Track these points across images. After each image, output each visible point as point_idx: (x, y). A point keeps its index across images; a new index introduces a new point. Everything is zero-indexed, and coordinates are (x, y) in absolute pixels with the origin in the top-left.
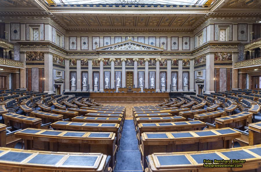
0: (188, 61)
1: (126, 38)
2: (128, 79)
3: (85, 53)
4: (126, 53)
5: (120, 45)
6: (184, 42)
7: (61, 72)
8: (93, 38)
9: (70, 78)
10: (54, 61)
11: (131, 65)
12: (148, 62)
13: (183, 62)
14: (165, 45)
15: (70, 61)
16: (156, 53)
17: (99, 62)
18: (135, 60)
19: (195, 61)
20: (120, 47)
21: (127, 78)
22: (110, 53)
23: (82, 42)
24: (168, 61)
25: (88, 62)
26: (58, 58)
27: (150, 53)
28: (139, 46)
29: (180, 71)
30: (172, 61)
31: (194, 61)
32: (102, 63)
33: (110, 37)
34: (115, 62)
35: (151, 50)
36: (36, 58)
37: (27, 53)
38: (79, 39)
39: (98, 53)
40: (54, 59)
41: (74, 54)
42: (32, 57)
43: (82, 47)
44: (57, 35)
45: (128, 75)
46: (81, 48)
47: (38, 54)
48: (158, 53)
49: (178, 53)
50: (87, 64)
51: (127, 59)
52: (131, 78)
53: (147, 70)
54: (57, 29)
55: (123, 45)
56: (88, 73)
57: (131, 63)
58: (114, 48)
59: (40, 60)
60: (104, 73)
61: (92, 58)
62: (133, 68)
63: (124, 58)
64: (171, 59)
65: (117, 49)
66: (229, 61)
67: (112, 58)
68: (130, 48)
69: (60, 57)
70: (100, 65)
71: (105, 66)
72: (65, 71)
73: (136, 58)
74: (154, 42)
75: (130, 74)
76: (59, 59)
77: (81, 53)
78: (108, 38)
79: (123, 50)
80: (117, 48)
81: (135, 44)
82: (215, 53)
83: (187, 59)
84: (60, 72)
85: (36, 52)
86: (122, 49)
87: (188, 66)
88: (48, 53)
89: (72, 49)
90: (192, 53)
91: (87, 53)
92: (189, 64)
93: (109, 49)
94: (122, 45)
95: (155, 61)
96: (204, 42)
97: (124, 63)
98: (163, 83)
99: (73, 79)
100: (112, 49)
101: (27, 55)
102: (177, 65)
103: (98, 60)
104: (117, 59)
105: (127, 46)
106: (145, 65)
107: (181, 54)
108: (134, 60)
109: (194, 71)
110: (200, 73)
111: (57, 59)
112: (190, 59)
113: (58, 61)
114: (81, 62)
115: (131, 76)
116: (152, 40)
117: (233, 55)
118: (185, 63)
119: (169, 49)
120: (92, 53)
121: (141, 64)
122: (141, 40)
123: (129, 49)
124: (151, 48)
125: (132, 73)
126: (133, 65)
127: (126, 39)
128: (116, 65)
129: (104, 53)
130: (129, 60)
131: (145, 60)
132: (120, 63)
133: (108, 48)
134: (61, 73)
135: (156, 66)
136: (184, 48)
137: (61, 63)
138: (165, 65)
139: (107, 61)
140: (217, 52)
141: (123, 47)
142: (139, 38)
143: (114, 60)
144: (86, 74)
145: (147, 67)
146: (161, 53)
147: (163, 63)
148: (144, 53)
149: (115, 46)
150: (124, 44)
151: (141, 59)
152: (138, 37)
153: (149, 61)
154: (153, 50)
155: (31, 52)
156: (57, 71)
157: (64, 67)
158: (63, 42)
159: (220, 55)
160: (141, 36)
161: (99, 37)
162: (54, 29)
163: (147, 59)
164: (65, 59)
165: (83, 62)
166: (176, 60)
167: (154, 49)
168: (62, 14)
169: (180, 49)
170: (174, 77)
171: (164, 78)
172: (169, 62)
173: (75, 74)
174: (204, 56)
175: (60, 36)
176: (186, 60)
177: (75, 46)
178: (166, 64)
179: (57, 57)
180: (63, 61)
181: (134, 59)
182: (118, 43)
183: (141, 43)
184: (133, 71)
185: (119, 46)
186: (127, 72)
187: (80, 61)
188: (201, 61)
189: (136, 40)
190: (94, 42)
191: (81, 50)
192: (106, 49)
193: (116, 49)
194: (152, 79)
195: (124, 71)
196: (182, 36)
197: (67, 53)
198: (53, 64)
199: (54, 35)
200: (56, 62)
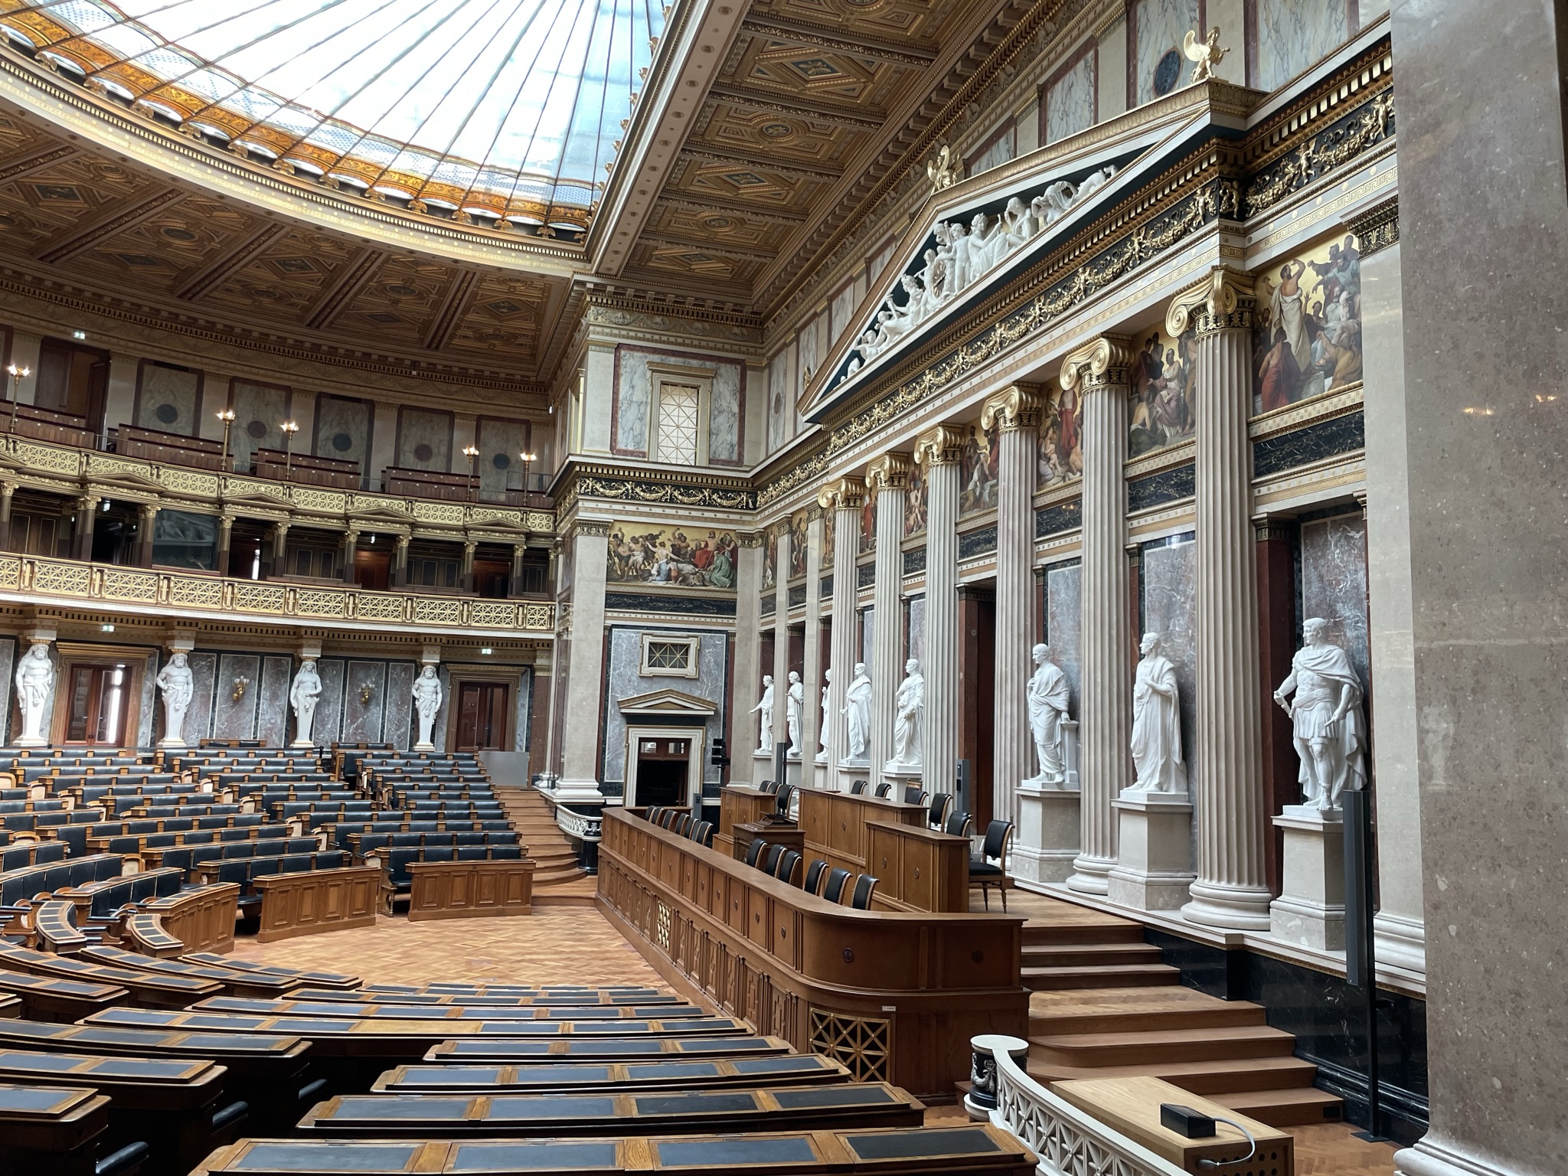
5: (889, 294)
7: (687, 647)
16: (1164, 207)
26: (663, 545)
63: (927, 425)
68: (941, 288)
72: (730, 635)
76: (676, 550)
93: (847, 379)
100: (858, 371)
111: (649, 556)
124: (1088, 174)
134: (693, 650)
137: (693, 580)
142: (1052, 99)
151: (1055, 378)
152: (1041, 93)
154: (1107, 188)
156: (648, 640)
157: (728, 607)
158: (725, 420)
162: (632, 361)
167: (1121, 162)
175: (696, 388)
179: (652, 538)
186: (976, 590)
192: (836, 381)
195: (932, 582)
197: (754, 494)
198: (609, 595)
199: (638, 396)
200: (645, 579)
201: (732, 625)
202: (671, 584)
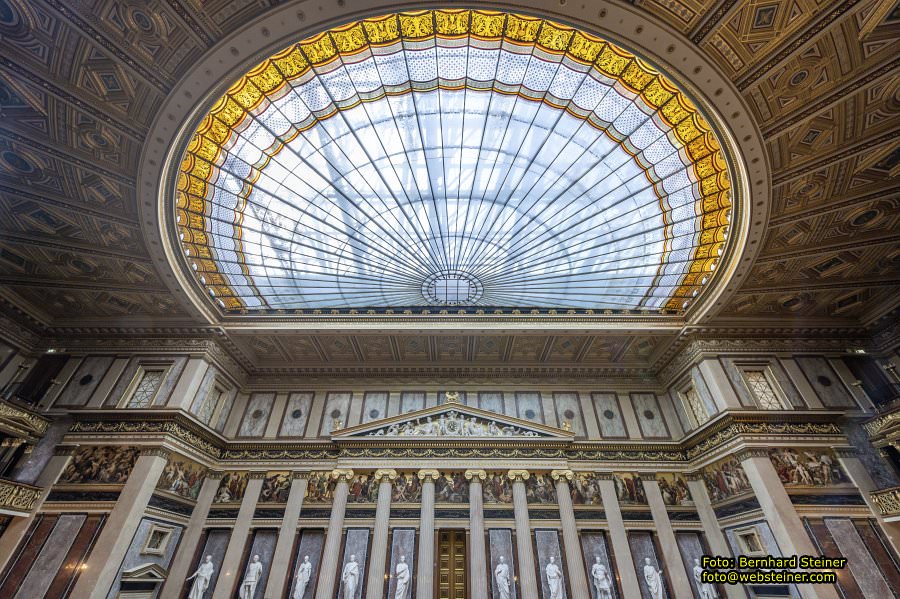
0: (680, 483)
1: (438, 396)
2: (445, 571)
3: (289, 451)
4: (440, 448)
5: (418, 418)
6: (641, 411)
7: (165, 534)
8: (330, 395)
9: (195, 566)
10: (164, 482)
11: (456, 501)
12: (523, 486)
13: (662, 488)
14: (577, 419)
15: (223, 484)
16: (549, 449)
17: (333, 484)
18: (474, 476)
19: (708, 486)
20: (417, 428)
21: (439, 564)
22: (378, 448)
23: (290, 411)
24: (600, 483)
25: (289, 488)
26: (183, 470)
27: (527, 450)
28: (485, 422)
29: (664, 528)
30: (615, 482)
31: (702, 482)
32: (342, 491)
33: (388, 393)
34: (393, 486)
35: (529, 436)
36: (103, 472)
37: (80, 451)
38: (281, 401)
39: (336, 449)
40: (165, 473)
41: (249, 451)
42: (90, 465)
43: (284, 427)
44: (216, 388)
45: (445, 546)
46: (279, 431)
47: (118, 456)
48: (555, 450)
49: (631, 452)
50: (284, 496)
51: (443, 472)
52: (459, 565)
53: (523, 524)
54: (222, 372)
55: (429, 419)
56: (277, 536)
57: (455, 490)
58: (395, 430)
59: (113, 478)
60: (344, 538)
61: (308, 469)
62: (465, 514)
63: (429, 467)
64: (610, 474)
65: (408, 434)
66: (842, 485)
67: (386, 467)
68: (453, 430)
69: (190, 468)
70: (336, 501)
71: (355, 505)
72: (185, 528)
73: (475, 467)
74: (537, 410)
75: (452, 541)
76: (186, 474)
77: (271, 452)
78: (380, 396)
79: (428, 436)
80: (408, 431)
81: (472, 416)
82: (770, 454)
83: (674, 474)
84: (162, 535)
85: (114, 446)
86: (424, 433)
87: (685, 503)
88: (154, 450)
89: (248, 434)
90: (684, 452)
91: (295, 449)
92: (691, 498)
93: (377, 435)
94: (424, 421)
95: (549, 483)
96: (709, 410)
97: (428, 490)
98: (605, 593)
99: (206, 570)
100: (390, 436)
101: (74, 461)
102: (643, 500)
103: (330, 477)
104: (402, 474)
105: (442, 423)
106: (511, 500)
107: (645, 452)
108: (468, 475)
109: (723, 531)
110: (748, 538)
111: (176, 475)
112: (684, 475)
113: (178, 482)
114: (265, 487)
115: (459, 551)
116: (527, 404)
117: (840, 460)
118: (672, 493)
119: (594, 436)
120: (315, 449)
121: (497, 494)
122: (491, 404)
123: (451, 435)
124: (527, 430)
125: (461, 536)
126: (466, 500)
127: (438, 400)
128: (397, 497)
129: (356, 447)
130: (449, 478)
131: (511, 475)
132: (414, 492)
133: (376, 431)
134: (168, 536)
135: (556, 502)
136: (649, 433)
137: (185, 493)
138: (592, 499)
139: (364, 479)
140: (775, 450)
141: (429, 427)
142: (485, 397)
143: (393, 475)
144: (270, 542)
145: (521, 508)
146: (569, 450)
147: (585, 489)
148: (506, 449)
149: (401, 425)
150: (431, 417)
151: (496, 472)
152: (479, 393)
153: (526, 483)
154: (537, 438)
155: (95, 448)
156: (155, 528)
157: (188, 510)
158: (226, 412)
159: (791, 459)
160: (491, 389)
161: (351, 393)
162: (213, 372)
163: (519, 472)
164: (207, 472)
165: (273, 484)
166: (631, 478)
167: (540, 434)
168: (255, 331)
169: (634, 433)
170: (647, 560)
171: (602, 567)
172: (607, 488)
173: (220, 541)
174: (733, 463)
175: (221, 392)
176: (670, 480)
177: (262, 423)
178: (598, 495)
179: (181, 465)
180: (197, 483)
181: (467, 472)
182: (412, 413)
183: (492, 413)
184: (467, 527)
185: (416, 424)
186: (441, 530)
187: (262, 481)
188: (730, 482)
189: (472, 402)
190: (329, 411)
191: (278, 437)
192: (368, 433)
193: (402, 434)
194: (552, 570)
195: (428, 525)
196: (627, 391)
197: (223, 451)
198: (154, 496)
199: (206, 389)
200: (168, 489)
201: (187, 522)
202: (177, 494)
